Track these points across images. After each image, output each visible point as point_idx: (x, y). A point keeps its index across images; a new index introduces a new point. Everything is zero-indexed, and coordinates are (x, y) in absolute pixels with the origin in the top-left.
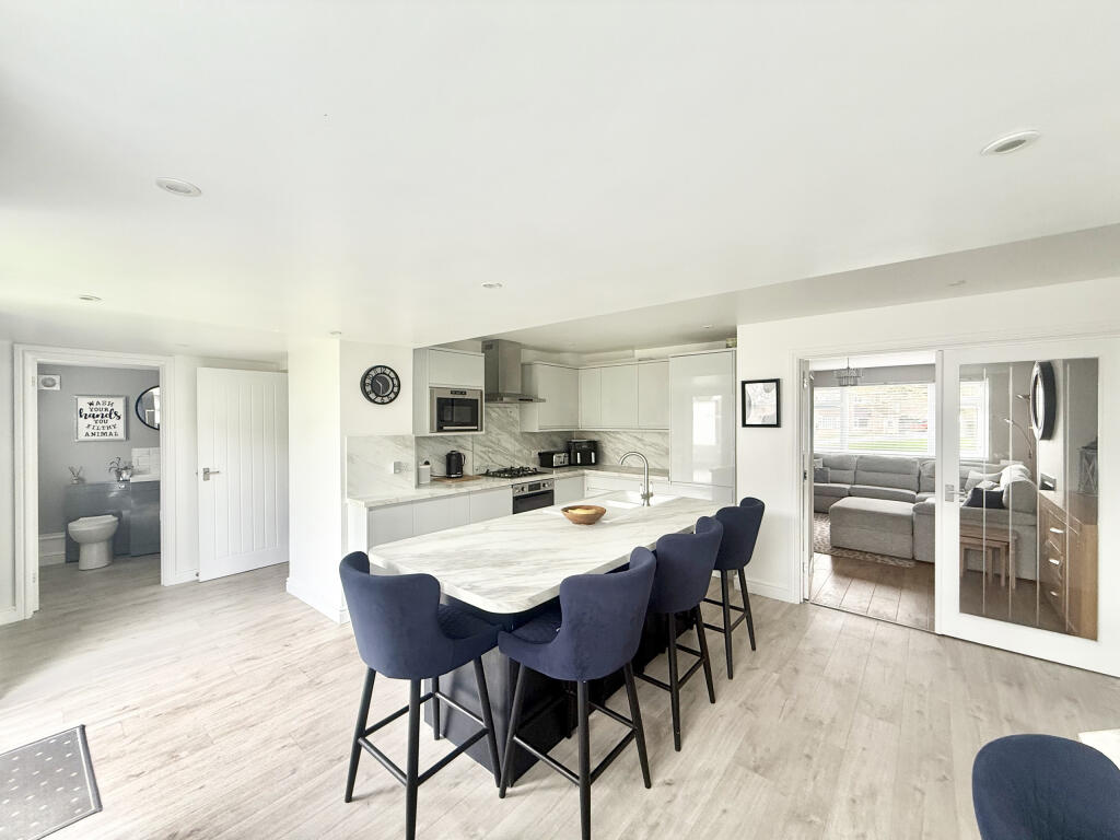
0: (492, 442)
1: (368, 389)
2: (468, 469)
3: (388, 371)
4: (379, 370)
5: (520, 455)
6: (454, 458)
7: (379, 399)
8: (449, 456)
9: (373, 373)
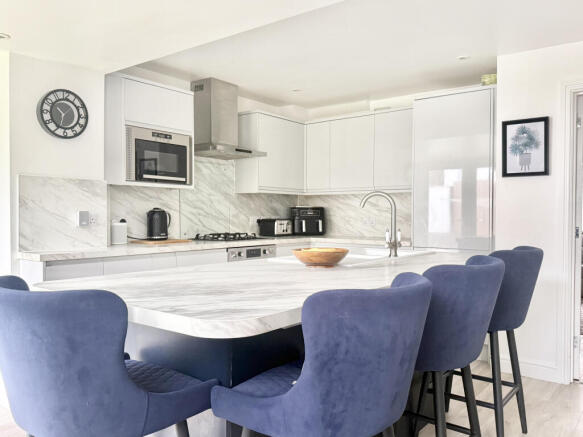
0: (203, 202)
1: (47, 117)
2: (174, 231)
3: (71, 98)
4: (60, 95)
5: (235, 220)
6: (156, 216)
7: (60, 132)
8: (151, 214)
9: (52, 98)
